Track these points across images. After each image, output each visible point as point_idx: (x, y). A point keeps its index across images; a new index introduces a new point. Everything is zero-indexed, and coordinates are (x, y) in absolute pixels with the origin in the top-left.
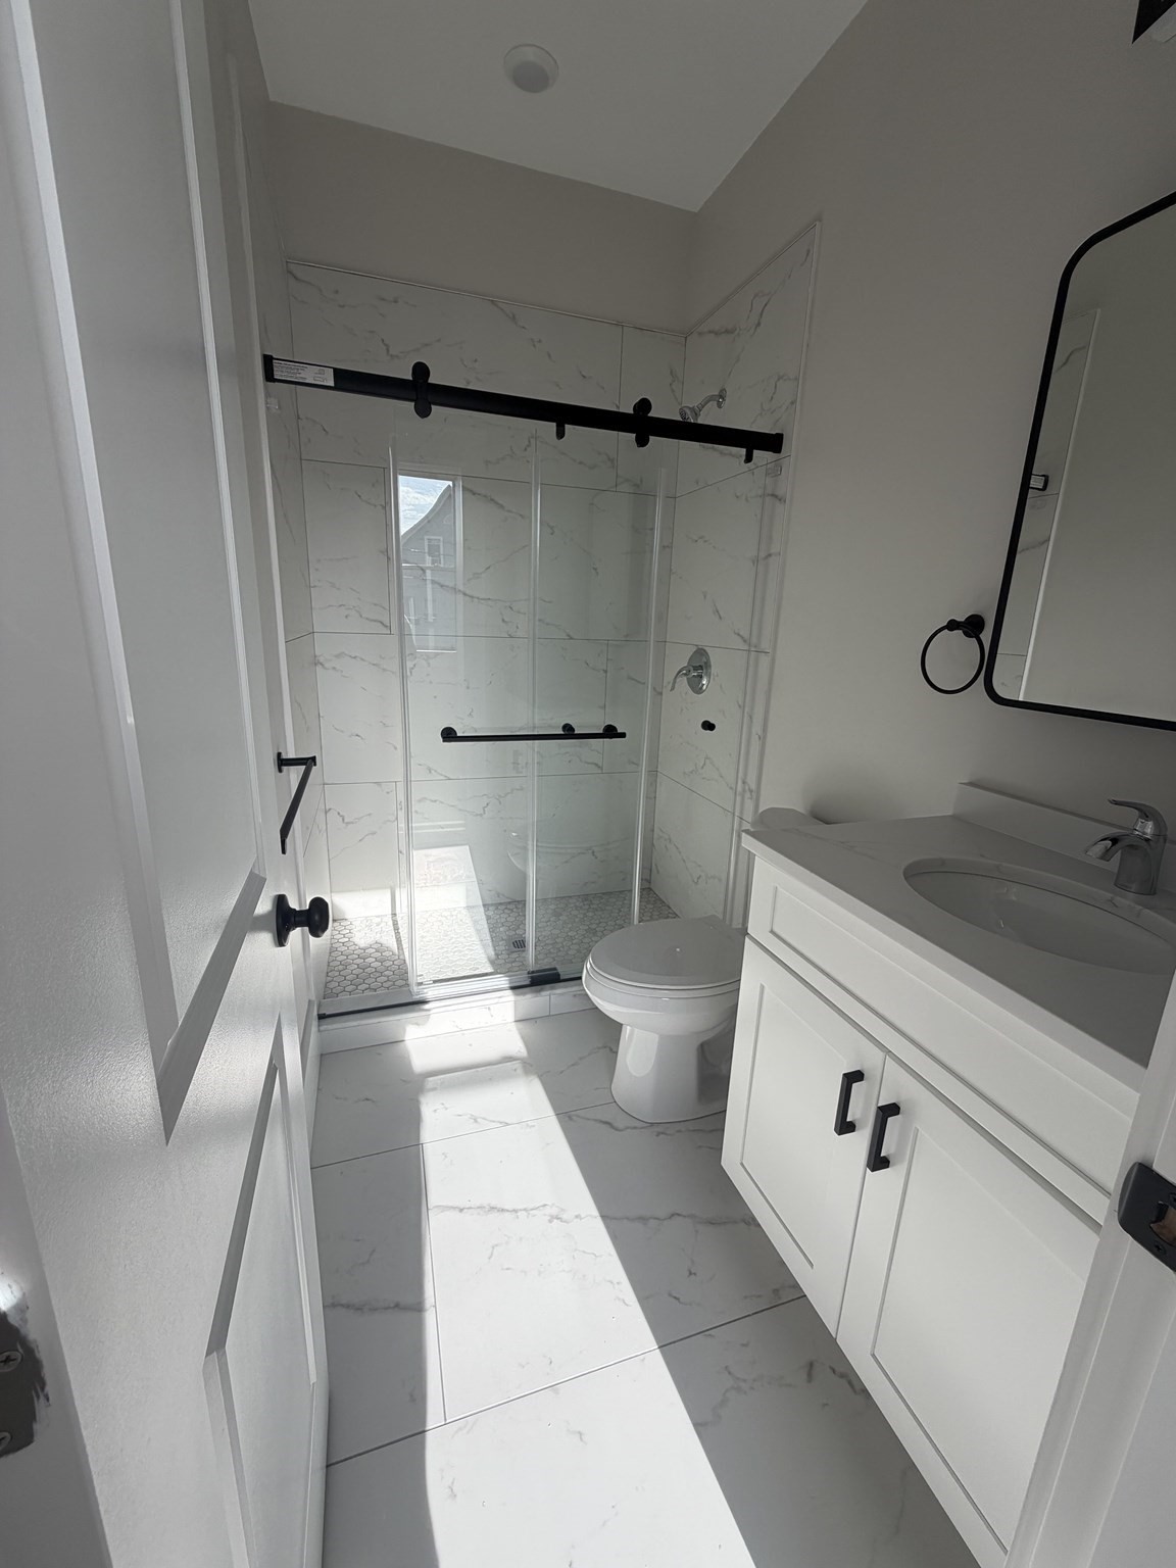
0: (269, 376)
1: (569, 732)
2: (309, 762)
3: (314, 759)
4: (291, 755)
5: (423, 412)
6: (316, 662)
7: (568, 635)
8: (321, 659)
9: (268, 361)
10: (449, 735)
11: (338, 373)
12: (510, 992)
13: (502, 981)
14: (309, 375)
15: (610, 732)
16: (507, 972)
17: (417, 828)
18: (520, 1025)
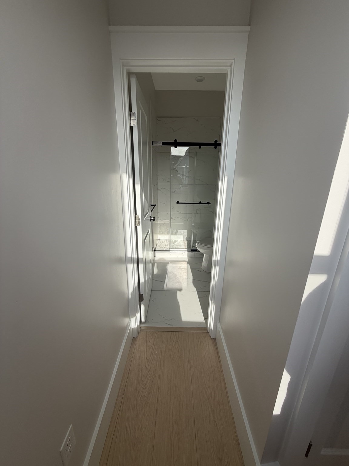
0: (153, 144)
1: (200, 203)
2: (155, 205)
3: (156, 205)
4: (153, 204)
5: (176, 147)
6: (158, 190)
7: (207, 184)
9: (153, 142)
10: (178, 202)
11: (163, 143)
12: (187, 252)
13: (187, 250)
14: (158, 144)
15: (208, 203)
16: (187, 249)
17: (172, 223)
18: (189, 258)
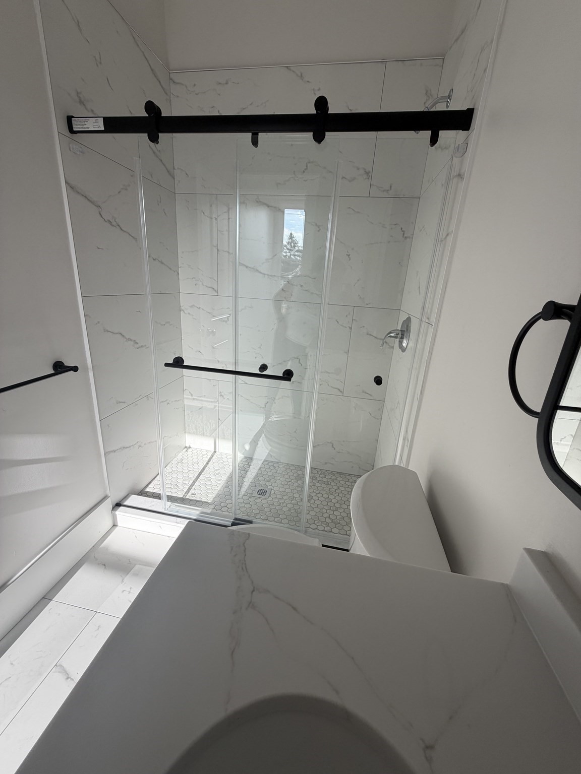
8: (183, 308)
